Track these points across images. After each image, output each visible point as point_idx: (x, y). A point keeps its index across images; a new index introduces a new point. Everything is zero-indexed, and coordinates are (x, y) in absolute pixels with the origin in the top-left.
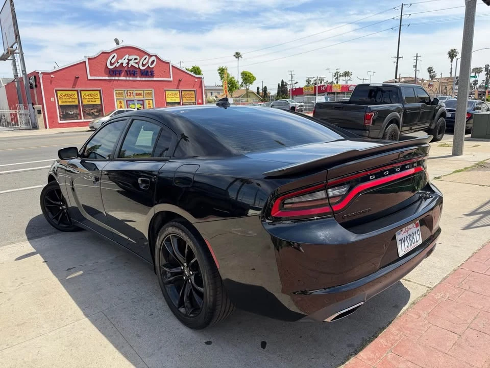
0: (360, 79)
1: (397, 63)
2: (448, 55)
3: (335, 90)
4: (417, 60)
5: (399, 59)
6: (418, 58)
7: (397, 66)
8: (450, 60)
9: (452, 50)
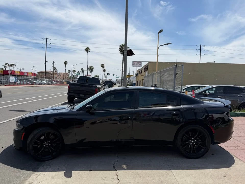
0: (33, 70)
1: (46, 64)
2: (64, 63)
3: (16, 74)
4: (53, 64)
5: (46, 62)
6: (54, 63)
7: (45, 65)
8: (65, 65)
9: (65, 62)
